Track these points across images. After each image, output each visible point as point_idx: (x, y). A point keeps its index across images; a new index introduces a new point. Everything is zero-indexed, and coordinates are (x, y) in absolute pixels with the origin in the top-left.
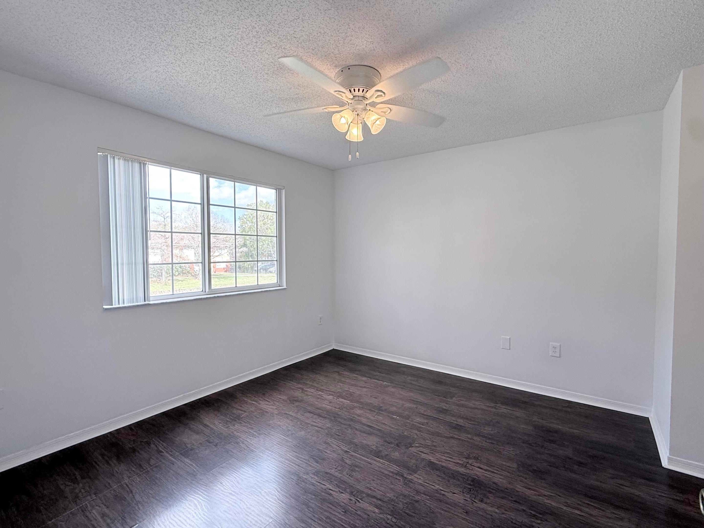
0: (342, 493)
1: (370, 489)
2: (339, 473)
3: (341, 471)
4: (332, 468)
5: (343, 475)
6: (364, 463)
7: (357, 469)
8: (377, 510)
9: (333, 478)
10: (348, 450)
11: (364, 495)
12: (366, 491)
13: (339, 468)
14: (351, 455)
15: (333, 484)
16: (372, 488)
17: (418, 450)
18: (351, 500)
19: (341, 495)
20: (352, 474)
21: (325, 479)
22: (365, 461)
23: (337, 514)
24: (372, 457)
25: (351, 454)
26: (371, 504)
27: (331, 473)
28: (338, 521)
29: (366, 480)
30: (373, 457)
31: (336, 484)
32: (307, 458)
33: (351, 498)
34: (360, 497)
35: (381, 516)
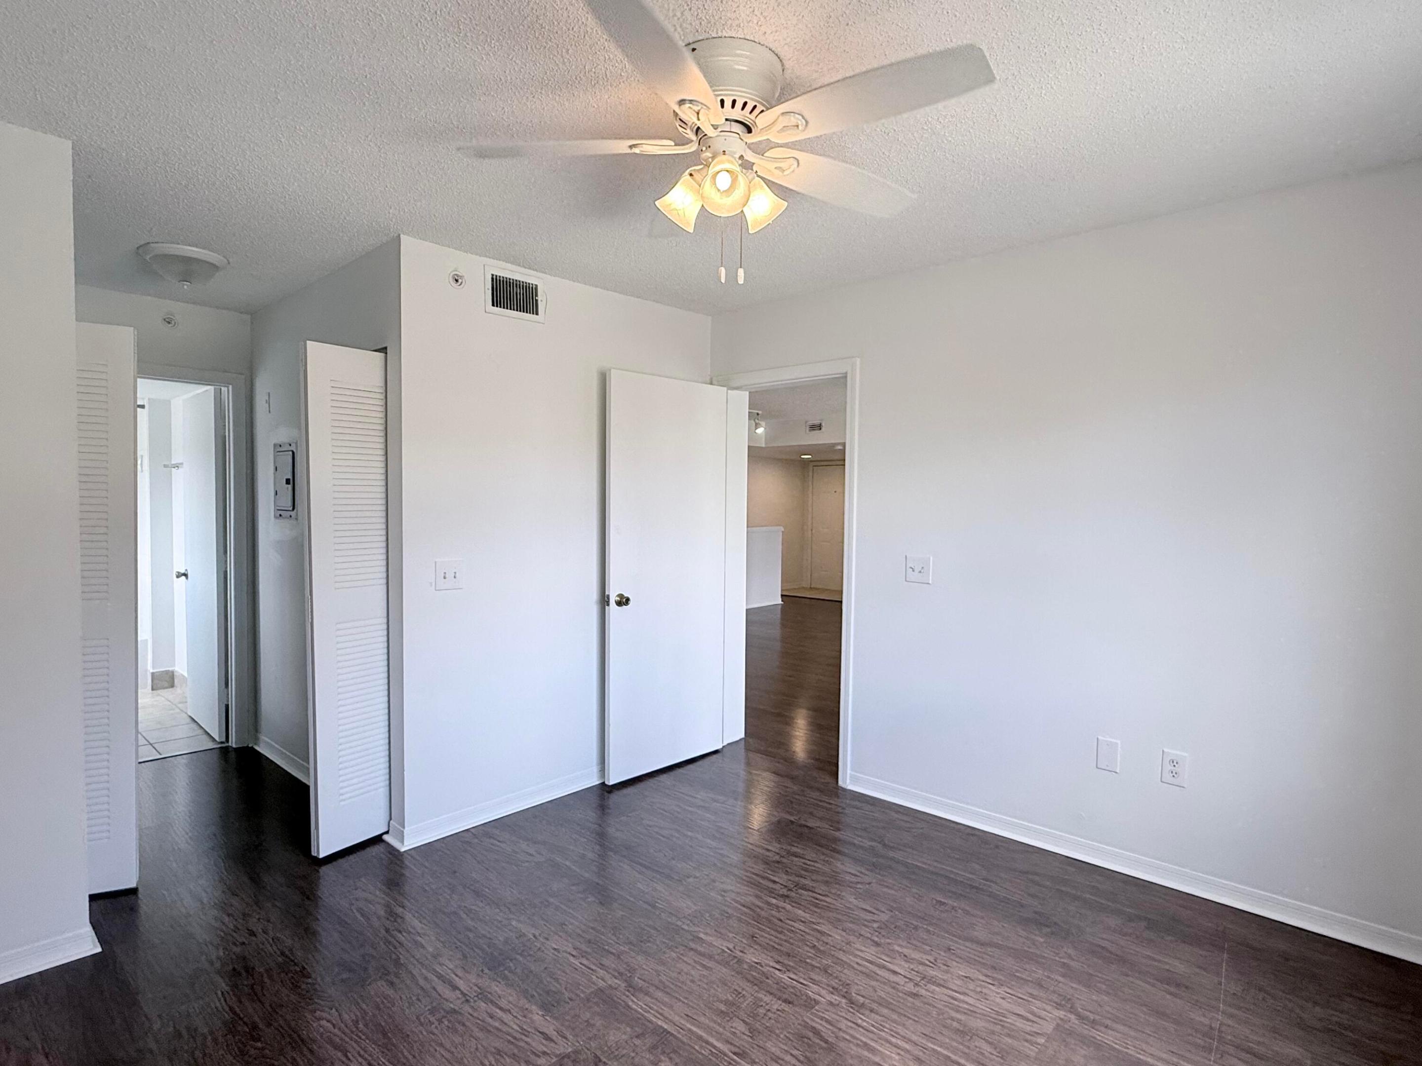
0: (757, 963)
1: (704, 966)
2: (761, 1000)
3: (757, 1003)
4: (778, 1012)
5: (752, 995)
6: (702, 1019)
7: (723, 1007)
8: (702, 935)
9: (773, 991)
10: (735, 1057)
11: (717, 957)
12: (710, 964)
13: (761, 1011)
14: (731, 1044)
15: (775, 978)
16: (698, 968)
17: (552, 1044)
18: (742, 952)
19: (758, 959)
20: (734, 996)
21: (792, 990)
22: (699, 1025)
23: (766, 935)
24: (679, 1033)
25: (729, 1046)
26: (711, 945)
27: (780, 1002)
28: (764, 927)
29: (707, 984)
30: (675, 1033)
31: (767, 978)
32: (842, 1044)
33: (741, 954)
34: (726, 954)
35: (697, 929)
